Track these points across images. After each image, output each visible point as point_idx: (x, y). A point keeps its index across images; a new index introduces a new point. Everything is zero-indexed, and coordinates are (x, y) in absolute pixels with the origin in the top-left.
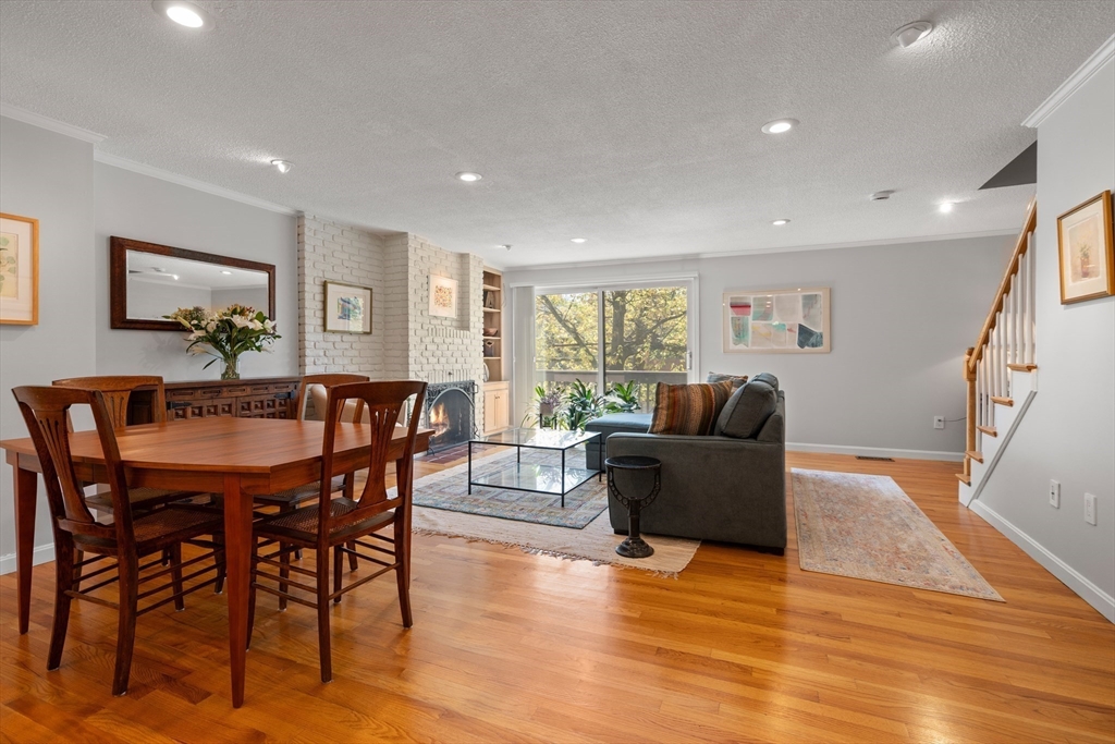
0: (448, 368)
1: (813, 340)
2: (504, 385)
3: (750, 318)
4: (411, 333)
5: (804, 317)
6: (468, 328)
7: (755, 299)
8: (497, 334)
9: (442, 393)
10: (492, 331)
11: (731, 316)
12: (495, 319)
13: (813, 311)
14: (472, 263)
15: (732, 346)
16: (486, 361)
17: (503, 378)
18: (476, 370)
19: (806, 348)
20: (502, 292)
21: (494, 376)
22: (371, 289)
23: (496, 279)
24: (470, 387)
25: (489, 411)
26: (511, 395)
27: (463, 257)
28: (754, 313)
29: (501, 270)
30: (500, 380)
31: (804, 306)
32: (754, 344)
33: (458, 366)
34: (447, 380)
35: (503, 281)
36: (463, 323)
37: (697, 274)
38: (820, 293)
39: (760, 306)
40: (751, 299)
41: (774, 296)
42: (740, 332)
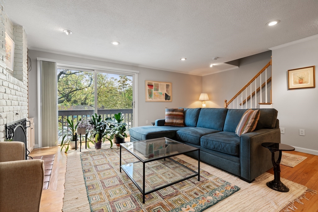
1: (168, 98)
3: (153, 90)
5: (166, 91)
6: (21, 80)
7: (154, 84)
11: (148, 89)
13: (168, 89)
15: (148, 100)
19: (167, 100)
24: (24, 123)
28: (154, 88)
31: (166, 87)
32: (154, 98)
34: (15, 119)
37: (138, 72)
38: (169, 84)
39: (156, 86)
40: (153, 83)
41: (159, 83)
42: (150, 94)
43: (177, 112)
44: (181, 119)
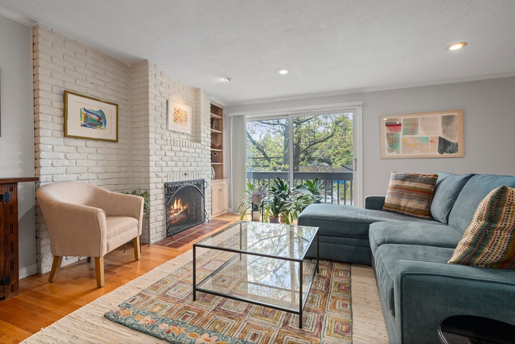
0: (184, 170)
1: (450, 148)
2: (225, 182)
3: (401, 133)
4: (151, 141)
5: (444, 131)
6: (199, 142)
7: (404, 120)
8: (220, 147)
9: (179, 188)
10: (218, 145)
11: (386, 132)
12: (219, 137)
13: (449, 128)
14: (202, 96)
15: (387, 154)
16: (212, 165)
17: (224, 176)
18: (205, 171)
19: (445, 154)
20: (224, 120)
21: (218, 175)
22: (117, 105)
23: (220, 111)
24: (201, 184)
25: (215, 199)
26: (229, 188)
27: (197, 91)
28: (404, 130)
29: (223, 105)
30: (222, 178)
31: (443, 123)
32: (404, 152)
33: (192, 169)
34: (183, 179)
35: (224, 112)
36: (196, 138)
37: (361, 103)
38: (456, 114)
39: (408, 124)
40: (401, 120)
41: (420, 117)
42: (393, 144)
43: (414, 182)
44: (421, 200)
